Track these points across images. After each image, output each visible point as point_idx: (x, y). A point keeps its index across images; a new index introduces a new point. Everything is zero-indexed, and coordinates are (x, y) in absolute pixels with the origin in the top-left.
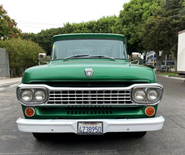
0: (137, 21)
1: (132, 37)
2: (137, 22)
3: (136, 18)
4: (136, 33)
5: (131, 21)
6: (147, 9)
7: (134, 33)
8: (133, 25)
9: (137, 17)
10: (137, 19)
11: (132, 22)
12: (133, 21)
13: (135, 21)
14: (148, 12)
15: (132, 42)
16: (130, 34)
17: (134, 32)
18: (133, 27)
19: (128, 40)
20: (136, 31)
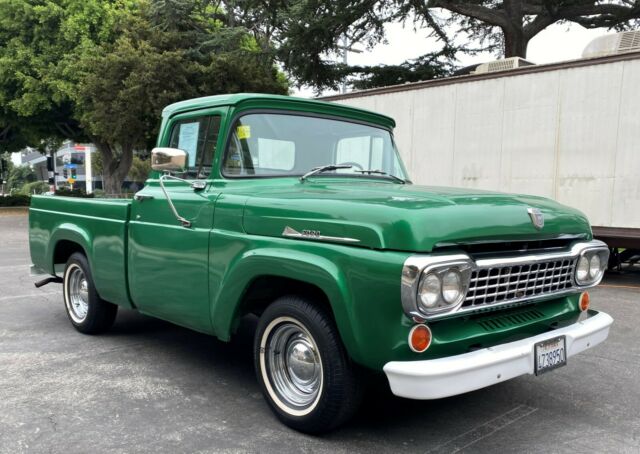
0: (40, 39)
1: (27, 91)
2: (41, 43)
3: (36, 29)
4: (40, 79)
5: (15, 33)
6: (76, 8)
7: (35, 80)
8: (29, 51)
9: (41, 25)
10: (39, 32)
11: (20, 38)
12: (26, 36)
13: (32, 37)
14: (80, 16)
15: (27, 109)
16: (16, 81)
17: (34, 75)
18: (28, 59)
19: (9, 100)
20: (40, 74)
